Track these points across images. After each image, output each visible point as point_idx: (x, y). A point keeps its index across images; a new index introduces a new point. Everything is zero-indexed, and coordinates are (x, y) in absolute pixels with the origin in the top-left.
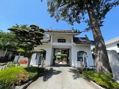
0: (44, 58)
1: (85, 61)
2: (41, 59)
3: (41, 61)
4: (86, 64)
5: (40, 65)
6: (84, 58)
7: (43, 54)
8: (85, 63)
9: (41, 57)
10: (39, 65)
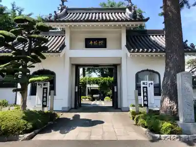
0: (52, 92)
1: (145, 93)
2: (46, 93)
3: (46, 97)
4: (147, 100)
5: (46, 106)
6: (144, 87)
7: (49, 83)
8: (145, 98)
9: (47, 88)
10: (44, 106)
